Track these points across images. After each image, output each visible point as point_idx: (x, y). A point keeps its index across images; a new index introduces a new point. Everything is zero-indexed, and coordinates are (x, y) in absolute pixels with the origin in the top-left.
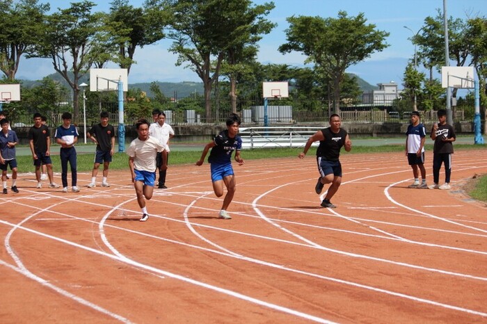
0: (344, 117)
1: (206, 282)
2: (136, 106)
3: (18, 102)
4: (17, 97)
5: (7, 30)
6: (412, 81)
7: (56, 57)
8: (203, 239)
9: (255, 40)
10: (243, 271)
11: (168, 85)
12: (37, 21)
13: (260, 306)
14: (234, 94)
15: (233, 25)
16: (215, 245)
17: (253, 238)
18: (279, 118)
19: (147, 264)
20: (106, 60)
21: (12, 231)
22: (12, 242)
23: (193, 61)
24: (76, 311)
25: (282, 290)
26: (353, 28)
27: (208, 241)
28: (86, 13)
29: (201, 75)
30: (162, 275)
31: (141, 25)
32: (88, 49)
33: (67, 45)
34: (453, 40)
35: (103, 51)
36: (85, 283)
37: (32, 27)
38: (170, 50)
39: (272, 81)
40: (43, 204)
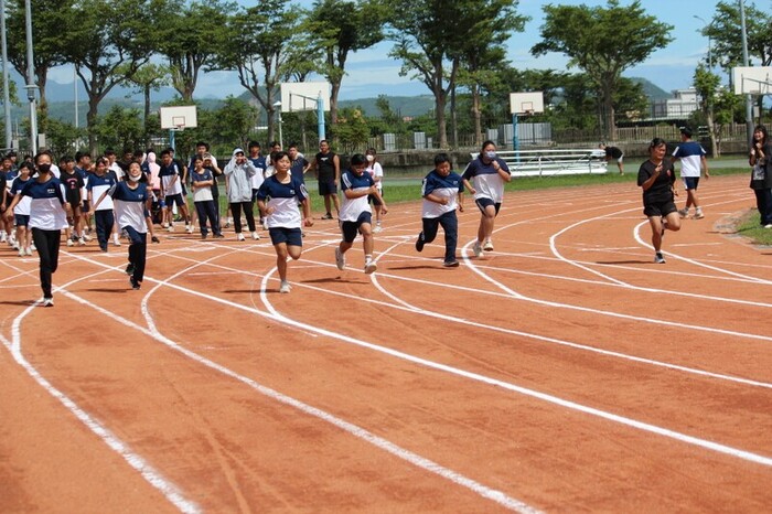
0: (622, 136)
1: (364, 340)
2: (348, 129)
3: (195, 129)
4: (192, 123)
5: (179, 36)
6: (704, 86)
7: (243, 69)
8: (383, 291)
9: (501, 39)
10: (414, 327)
11: (402, 100)
12: (217, 24)
13: (415, 364)
14: (477, 109)
15: (472, 20)
16: (394, 298)
17: (443, 288)
18: (534, 139)
19: (303, 322)
20: (309, 70)
21: (155, 289)
22: (150, 302)
23: (421, 69)
24: (199, 375)
25: (449, 345)
26: (627, 19)
27: (387, 294)
28: (279, 11)
29: (432, 87)
30: (316, 333)
31: (353, 24)
32: (284, 57)
33: (258, 53)
34: (756, 32)
35: (303, 60)
36: (222, 344)
37: (211, 32)
38: (391, 55)
39: (533, 91)
40: (202, 256)
